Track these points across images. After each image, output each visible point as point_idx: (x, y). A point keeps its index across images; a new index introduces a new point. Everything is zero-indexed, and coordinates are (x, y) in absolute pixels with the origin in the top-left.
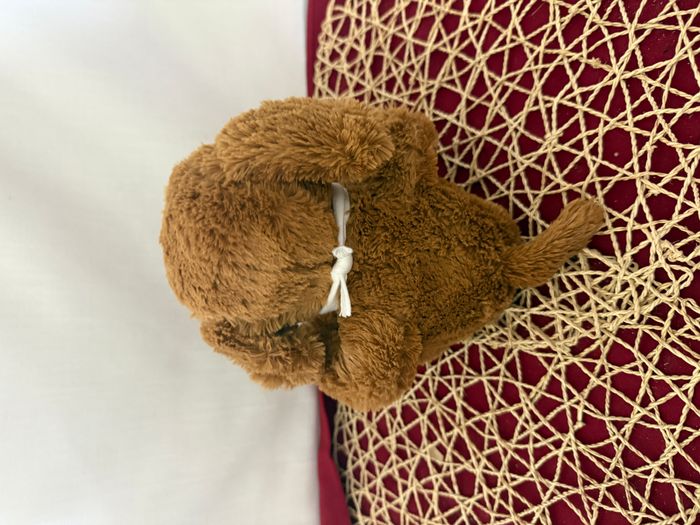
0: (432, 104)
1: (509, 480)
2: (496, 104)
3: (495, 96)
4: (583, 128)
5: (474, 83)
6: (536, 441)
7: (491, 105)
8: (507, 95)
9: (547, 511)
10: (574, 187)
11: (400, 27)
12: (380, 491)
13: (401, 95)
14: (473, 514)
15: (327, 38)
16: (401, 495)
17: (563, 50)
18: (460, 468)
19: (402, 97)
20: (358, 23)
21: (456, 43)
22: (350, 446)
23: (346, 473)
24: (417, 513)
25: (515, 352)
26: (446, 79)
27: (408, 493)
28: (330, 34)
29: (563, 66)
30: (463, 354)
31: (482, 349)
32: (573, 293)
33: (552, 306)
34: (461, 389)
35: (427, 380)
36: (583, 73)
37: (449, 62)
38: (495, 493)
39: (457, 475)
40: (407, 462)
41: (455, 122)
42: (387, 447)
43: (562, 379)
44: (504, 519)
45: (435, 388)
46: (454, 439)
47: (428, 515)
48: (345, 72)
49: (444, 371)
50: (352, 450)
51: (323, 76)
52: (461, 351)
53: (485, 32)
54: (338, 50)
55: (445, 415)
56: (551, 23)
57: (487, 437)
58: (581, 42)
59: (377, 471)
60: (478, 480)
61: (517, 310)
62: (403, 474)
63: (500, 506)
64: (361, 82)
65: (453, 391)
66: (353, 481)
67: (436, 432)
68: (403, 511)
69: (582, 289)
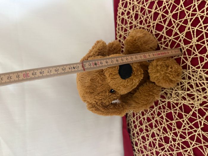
0: (155, 29)
1: (180, 140)
2: (176, 29)
3: (175, 27)
4: (205, 37)
5: (168, 22)
6: (188, 130)
7: (174, 29)
8: (179, 26)
9: (192, 150)
10: (202, 56)
11: (143, 5)
12: (141, 140)
13: (145, 25)
14: (169, 148)
15: (120, 8)
16: (147, 142)
17: (198, 13)
18: (165, 136)
19: (145, 26)
20: (130, 3)
21: (162, 10)
22: (131, 127)
23: (130, 134)
24: (152, 147)
25: (182, 104)
26: (159, 21)
27: (149, 141)
28: (121, 7)
29: (198, 17)
30: (166, 104)
31: (171, 103)
32: (200, 88)
33: (194, 91)
34: (165, 114)
35: (154, 111)
36: (205, 19)
37: (160, 16)
38: (176, 143)
39: (164, 137)
40: (149, 133)
41: (162, 34)
42: (143, 128)
43: (197, 113)
44: (179, 151)
45: (157, 113)
46: (163, 127)
47: (155, 148)
48: (126, 18)
49: (160, 108)
50: (132, 128)
51: (120, 20)
52: (165, 103)
53: (171, 6)
54: (124, 12)
55: (160, 121)
56: (194, 3)
57: (173, 127)
58: (204, 10)
59: (140, 135)
60: (170, 139)
61: (183, 92)
62: (148, 136)
63: (177, 147)
64: (132, 21)
65: (163, 114)
66: (133, 137)
67: (157, 125)
68: (147, 146)
69: (204, 86)
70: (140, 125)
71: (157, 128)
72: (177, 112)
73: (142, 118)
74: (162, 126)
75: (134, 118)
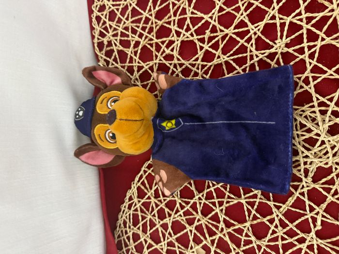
70: (154, 244)
71: (201, 245)
72: (258, 200)
73: (158, 226)
74: (214, 237)
75: (135, 229)
